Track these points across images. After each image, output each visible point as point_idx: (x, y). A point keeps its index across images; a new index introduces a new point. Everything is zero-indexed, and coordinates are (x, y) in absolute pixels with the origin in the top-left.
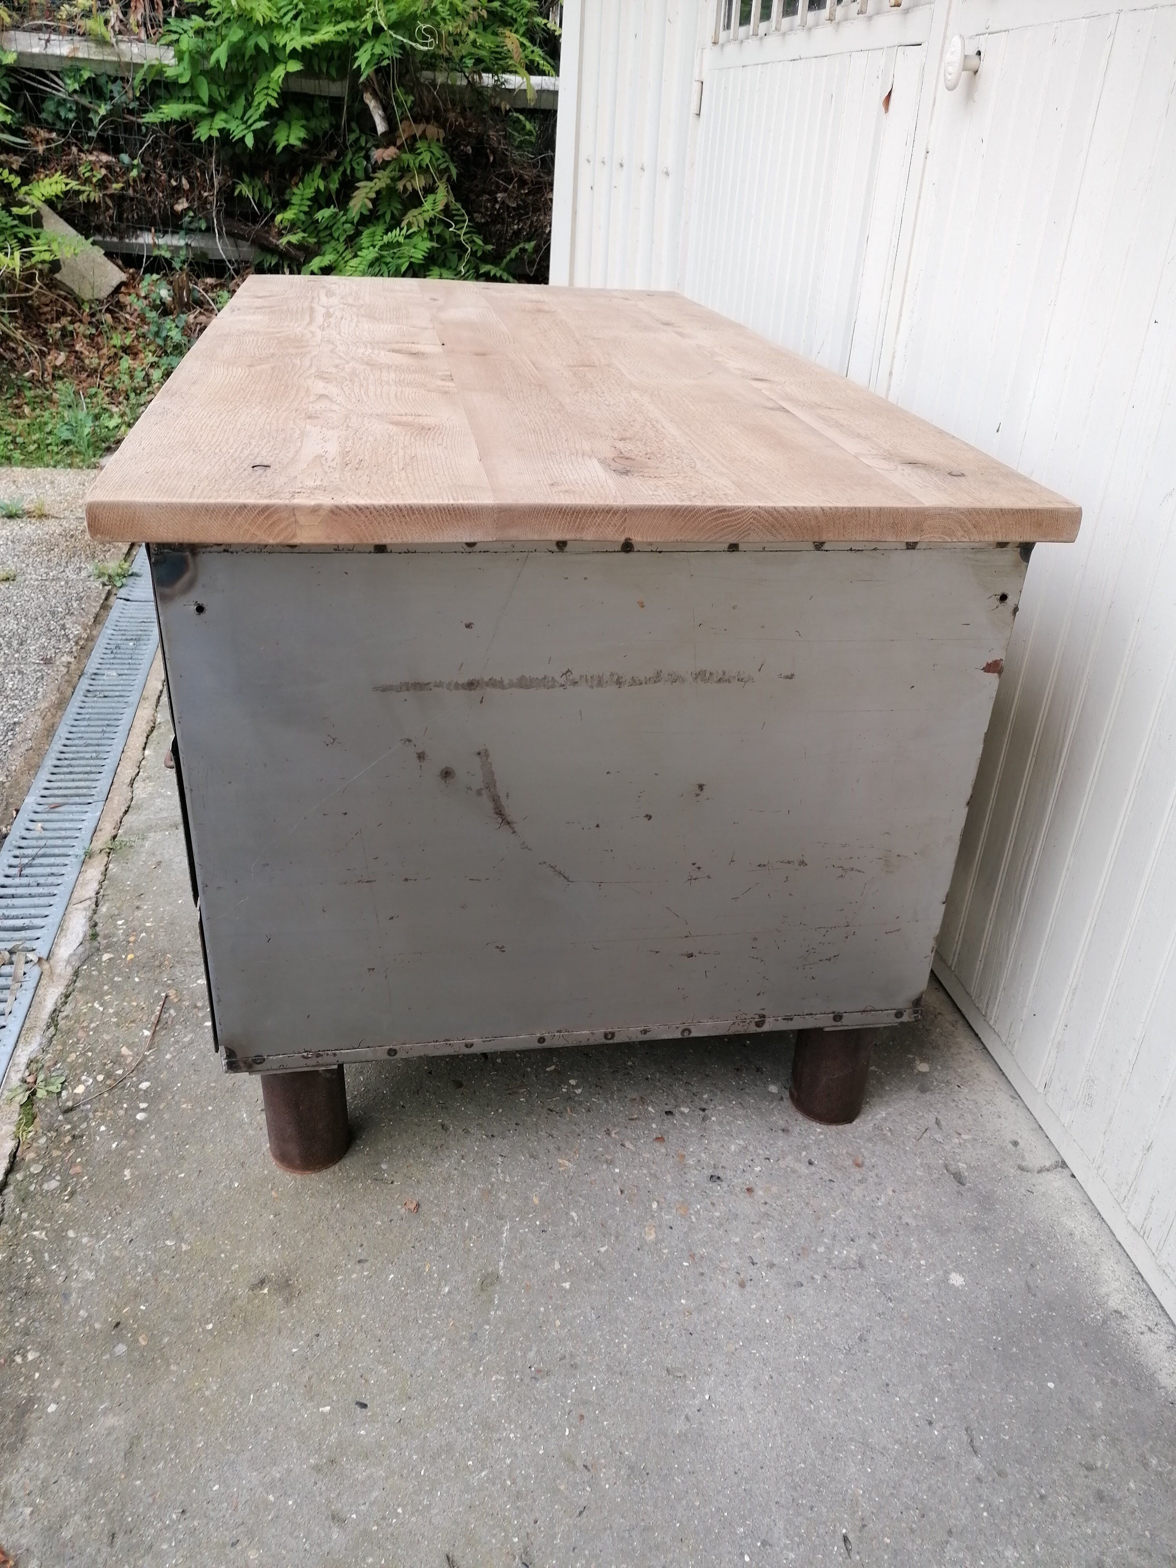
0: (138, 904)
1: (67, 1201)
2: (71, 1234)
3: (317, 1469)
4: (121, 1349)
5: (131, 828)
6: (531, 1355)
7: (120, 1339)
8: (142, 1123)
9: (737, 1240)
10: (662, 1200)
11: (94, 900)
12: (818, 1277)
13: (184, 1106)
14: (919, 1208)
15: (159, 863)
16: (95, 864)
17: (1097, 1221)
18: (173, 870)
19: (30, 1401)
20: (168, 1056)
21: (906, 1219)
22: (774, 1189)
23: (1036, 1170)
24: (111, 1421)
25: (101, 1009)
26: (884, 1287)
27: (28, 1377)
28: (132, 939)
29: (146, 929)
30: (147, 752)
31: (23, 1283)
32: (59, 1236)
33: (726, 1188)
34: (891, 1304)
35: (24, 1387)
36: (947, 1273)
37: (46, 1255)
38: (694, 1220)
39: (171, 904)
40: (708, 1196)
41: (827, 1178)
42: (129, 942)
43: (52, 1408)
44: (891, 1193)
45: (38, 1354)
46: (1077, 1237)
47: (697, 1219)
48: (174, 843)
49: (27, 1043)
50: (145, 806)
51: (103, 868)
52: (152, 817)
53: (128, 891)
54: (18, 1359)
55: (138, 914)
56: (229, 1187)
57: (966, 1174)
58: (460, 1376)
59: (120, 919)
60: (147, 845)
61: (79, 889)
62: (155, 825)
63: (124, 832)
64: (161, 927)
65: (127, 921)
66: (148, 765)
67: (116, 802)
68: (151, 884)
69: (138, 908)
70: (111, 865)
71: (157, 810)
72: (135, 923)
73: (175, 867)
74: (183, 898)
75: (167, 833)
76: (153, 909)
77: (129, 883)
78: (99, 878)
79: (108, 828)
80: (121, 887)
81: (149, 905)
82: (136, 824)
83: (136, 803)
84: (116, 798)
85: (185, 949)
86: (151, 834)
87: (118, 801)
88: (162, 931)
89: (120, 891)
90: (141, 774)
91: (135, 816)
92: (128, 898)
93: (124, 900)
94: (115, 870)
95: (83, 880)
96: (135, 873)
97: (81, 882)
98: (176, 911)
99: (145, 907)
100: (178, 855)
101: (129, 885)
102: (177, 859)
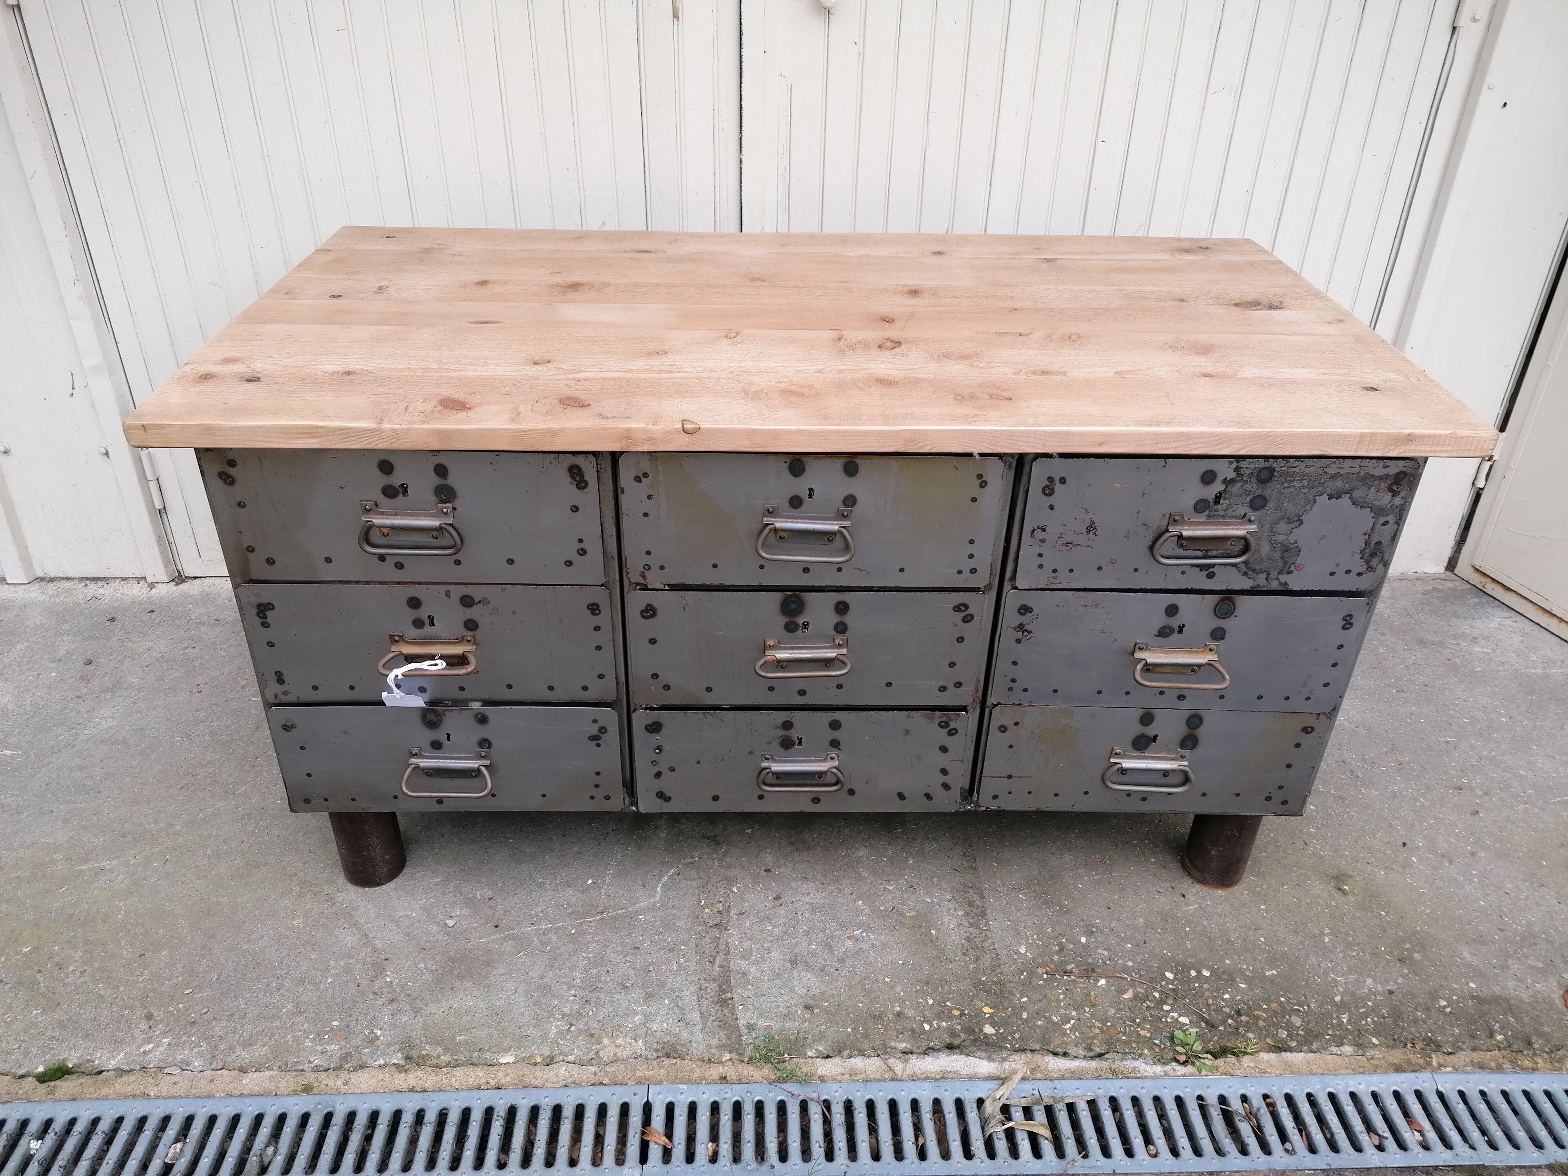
0: (891, 1016)
1: (1309, 1006)
2: (1338, 998)
3: (1451, 862)
4: (1417, 956)
5: (721, 1047)
6: (1342, 777)
7: (1412, 959)
8: (1213, 972)
11: (885, 1057)
13: (1189, 946)
15: (808, 1007)
16: (805, 1070)
18: (823, 993)
19: (1473, 997)
20: (1130, 964)
24: (1466, 954)
25: (1072, 1022)
27: (1458, 1002)
28: (956, 1013)
29: (940, 1003)
30: (506, 1059)
31: (1390, 1021)
32: (1343, 1006)
35: (1466, 1003)
37: (1361, 1011)
39: (892, 988)
42: (962, 1014)
43: (1472, 985)
45: (1440, 1000)
48: (763, 999)
49: (1134, 1069)
50: (668, 1039)
51: (817, 1061)
52: (698, 1027)
53: (865, 1029)
54: (1448, 1010)
55: (910, 1013)
56: (1267, 911)
58: (1368, 805)
59: (922, 1027)
60: (767, 1024)
61: (863, 1076)
62: (720, 1021)
63: (730, 1052)
64: (935, 990)
65: (924, 1022)
66: (548, 1053)
67: (651, 1073)
68: (850, 1010)
69: (899, 1015)
70: (810, 1054)
71: (682, 1024)
72: (928, 1014)
73: (817, 991)
74: (880, 977)
75: (741, 1007)
76: (902, 1001)
77: (849, 1030)
78: (837, 1060)
79: (715, 1072)
80: (858, 1036)
81: (893, 1006)
82: (715, 1042)
83: (657, 1050)
84: (638, 1074)
85: (971, 966)
86: (742, 1023)
87: (648, 1069)
88: (942, 989)
89: (866, 1036)
90: (571, 1058)
91: (695, 1045)
92: (880, 1026)
93: (886, 1030)
94: (821, 1049)
95: (844, 1074)
96: (828, 1028)
97: (847, 1077)
98: (906, 981)
99: (898, 1009)
100: (792, 990)
101: (853, 1029)
102: (801, 991)
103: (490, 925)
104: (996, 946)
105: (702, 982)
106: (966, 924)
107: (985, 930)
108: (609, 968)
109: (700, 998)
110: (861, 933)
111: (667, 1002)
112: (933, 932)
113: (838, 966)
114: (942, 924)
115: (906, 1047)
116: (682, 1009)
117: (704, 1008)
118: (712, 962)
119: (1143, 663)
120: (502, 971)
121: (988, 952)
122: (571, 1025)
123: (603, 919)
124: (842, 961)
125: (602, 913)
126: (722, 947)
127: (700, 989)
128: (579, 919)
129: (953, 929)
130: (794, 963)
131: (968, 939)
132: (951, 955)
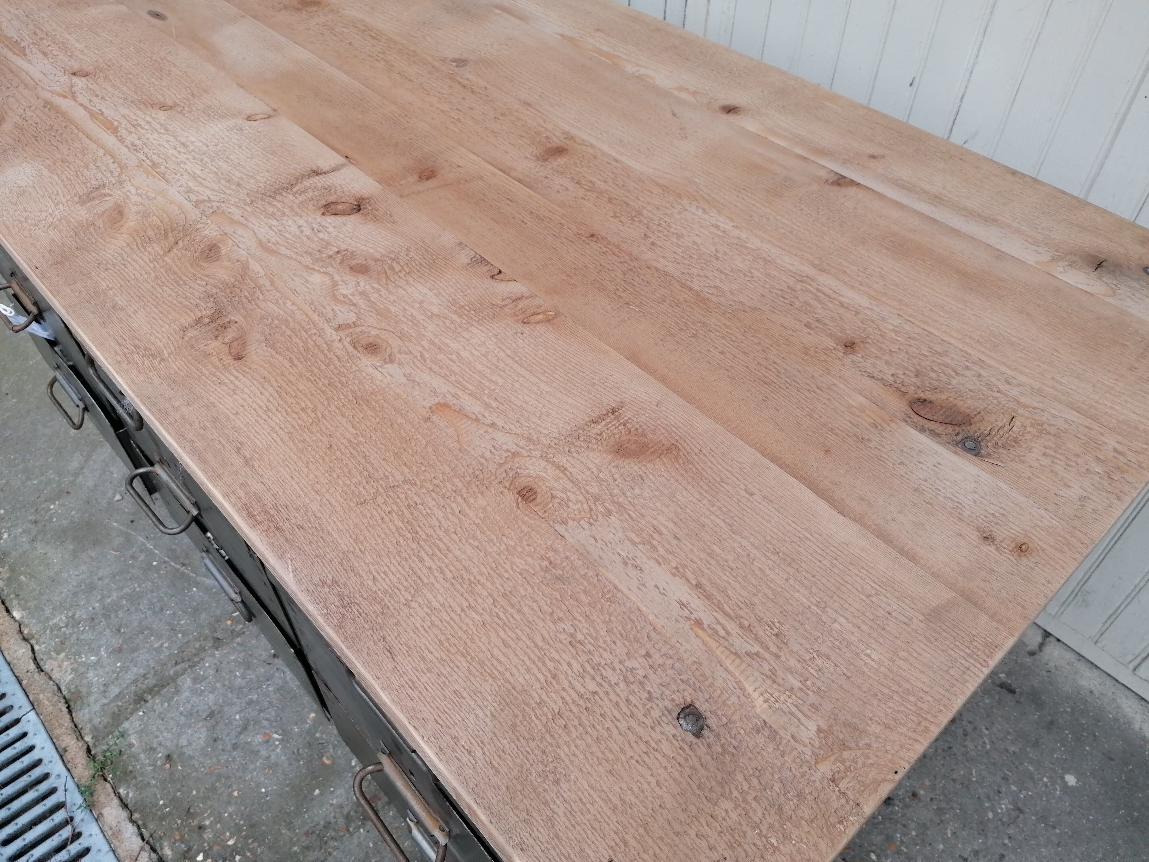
0: (196, 822)
5: (95, 728)
9: (941, 847)
10: (874, 848)
11: (147, 847)
12: (1006, 841)
14: (1009, 733)
15: (169, 758)
16: (102, 798)
17: (1095, 670)
18: (191, 758)
21: (1012, 749)
22: (927, 783)
23: (1037, 648)
26: (1043, 819)
30: (17, 614)
33: (900, 805)
34: (1057, 831)
36: (1062, 778)
38: (905, 850)
39: (229, 803)
40: (897, 822)
41: (946, 748)
44: (986, 732)
46: (1096, 692)
47: (907, 848)
48: (160, 722)
50: (83, 690)
51: (116, 801)
52: (105, 701)
53: (170, 813)
55: (208, 835)
57: (1009, 682)
59: (198, 854)
60: (134, 742)
61: (118, 844)
62: (119, 710)
63: (93, 738)
64: (247, 837)
65: (204, 852)
66: (34, 632)
67: (46, 702)
68: (185, 789)
69: (201, 828)
70: (122, 791)
71: (102, 688)
72: (216, 848)
73: (191, 753)
74: (235, 787)
75: (141, 713)
76: (219, 819)
77: (161, 802)
78: (124, 814)
79: (70, 741)
80: (159, 813)
81: (208, 817)
82: (96, 721)
83: (69, 692)
84: (41, 696)
85: (296, 848)
86: (126, 725)
87: (48, 699)
88: (253, 842)
89: (162, 818)
90: (36, 648)
91: (87, 711)
92: (179, 822)
93: (178, 829)
94: (130, 795)
95: (111, 829)
96: (156, 786)
97: (110, 832)
98: (243, 808)
99: (207, 823)
100: (179, 735)
101: (164, 804)
102: (183, 742)
103: (131, 518)
104: (335, 853)
105: (152, 672)
106: (346, 810)
107: (348, 831)
108: (133, 608)
109: (136, 681)
110: (277, 740)
111: (119, 664)
112: (317, 792)
113: (229, 748)
114: (332, 792)
115: (168, 855)
116: (117, 678)
117: (126, 691)
118: (176, 664)
119: (379, 767)
120: (93, 554)
121: (323, 851)
122: (66, 626)
123: (178, 570)
124: (235, 747)
125: (183, 565)
126: (196, 659)
127: (144, 676)
128: (169, 557)
129: (331, 805)
130: (211, 715)
131: (327, 825)
132: (297, 822)
